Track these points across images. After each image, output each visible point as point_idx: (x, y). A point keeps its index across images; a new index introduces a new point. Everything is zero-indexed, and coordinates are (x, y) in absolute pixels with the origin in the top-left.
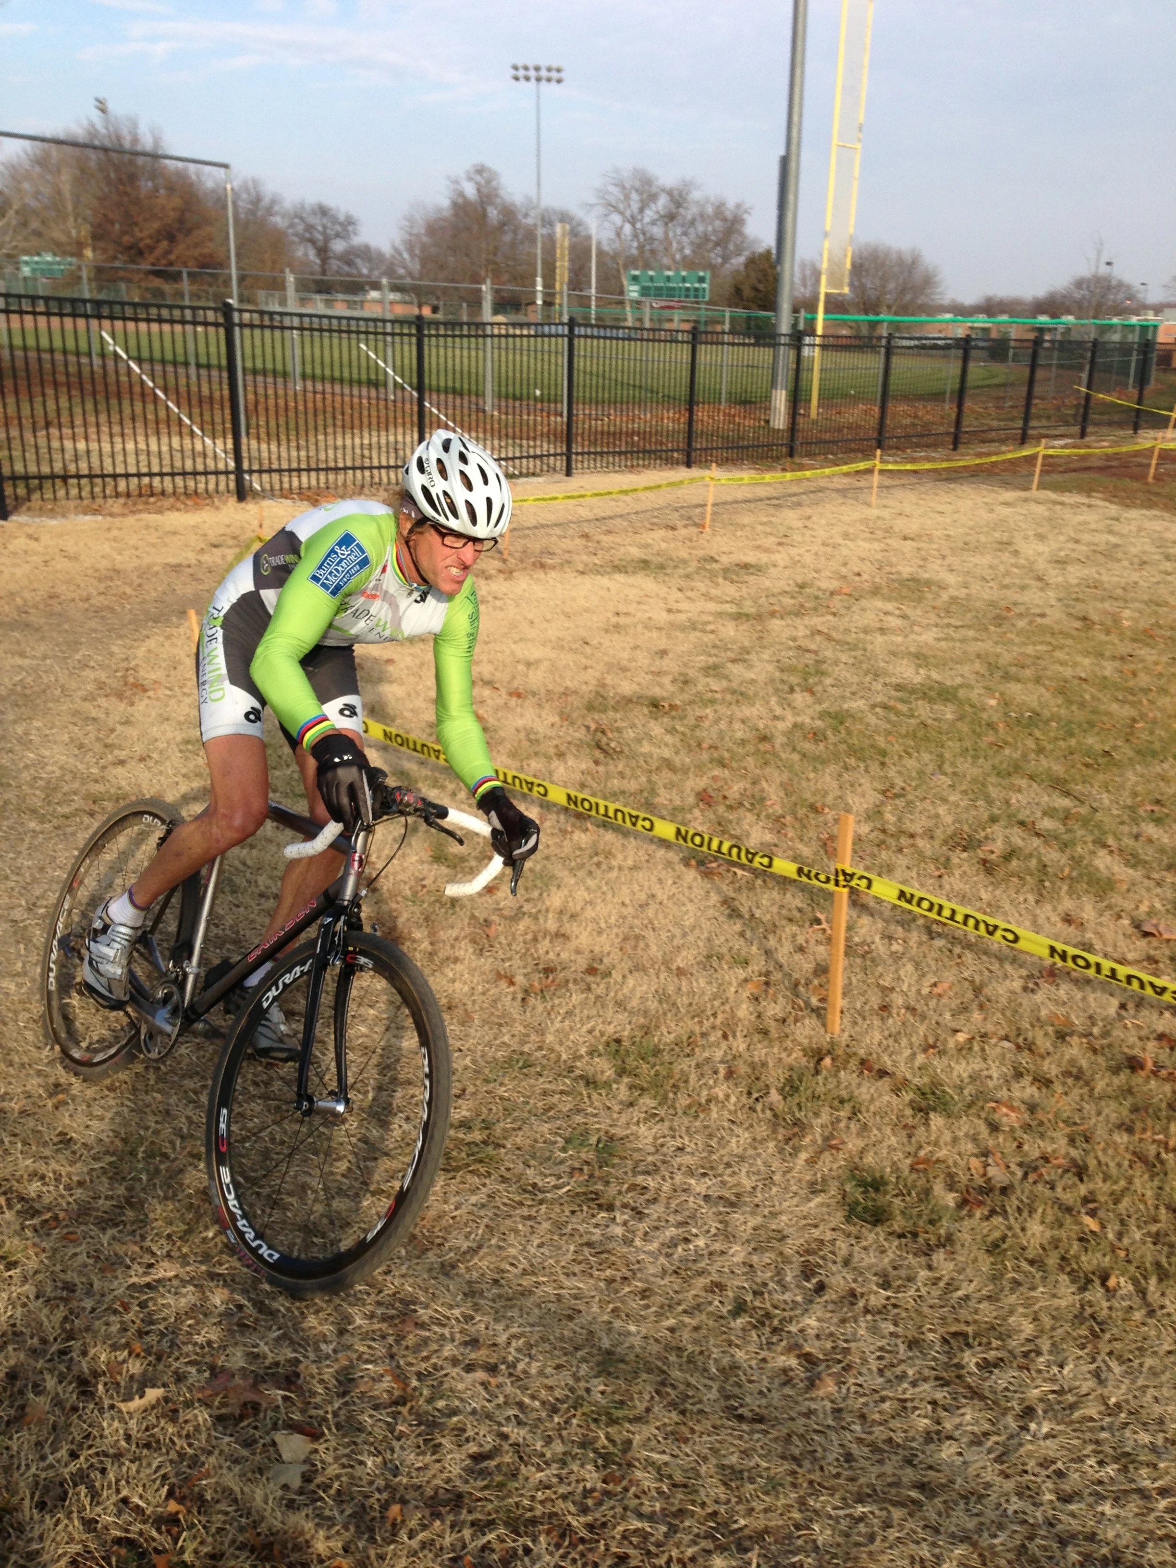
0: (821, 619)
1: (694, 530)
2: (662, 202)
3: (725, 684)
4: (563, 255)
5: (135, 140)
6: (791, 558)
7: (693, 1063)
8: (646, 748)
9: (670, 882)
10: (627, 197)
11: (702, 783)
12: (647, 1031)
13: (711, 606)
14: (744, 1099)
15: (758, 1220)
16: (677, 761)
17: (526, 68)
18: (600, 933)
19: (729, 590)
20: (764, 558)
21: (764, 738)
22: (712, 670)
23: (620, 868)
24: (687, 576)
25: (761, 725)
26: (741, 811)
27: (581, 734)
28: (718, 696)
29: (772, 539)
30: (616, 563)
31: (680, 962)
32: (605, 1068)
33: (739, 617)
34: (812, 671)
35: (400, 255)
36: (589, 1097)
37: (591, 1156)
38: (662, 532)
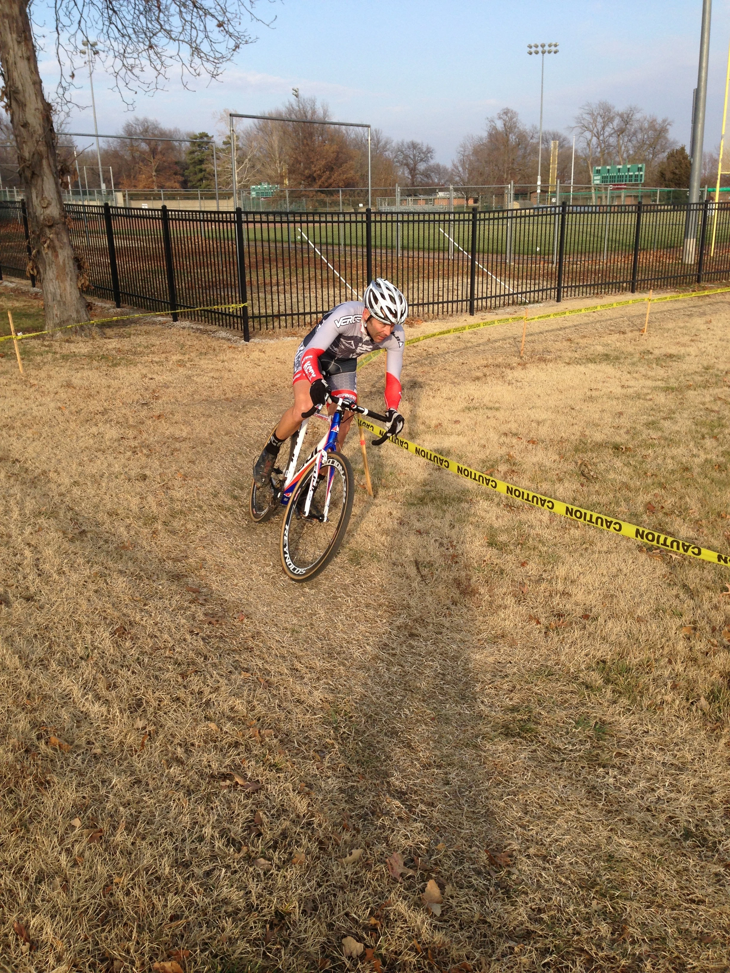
0: (720, 390)
1: (637, 333)
2: (617, 121)
3: (660, 434)
4: (554, 161)
5: (314, 112)
6: (700, 350)
7: (651, 678)
8: (612, 475)
9: (631, 561)
10: (595, 121)
11: (648, 498)
12: (621, 656)
13: (649, 383)
14: (684, 703)
15: (696, 780)
16: (632, 484)
17: (536, 46)
18: (589, 593)
19: (661, 372)
20: (682, 350)
21: (686, 469)
22: (651, 425)
23: (599, 552)
24: (633, 364)
25: (684, 461)
26: (673, 516)
27: (572, 466)
28: (656, 442)
29: (687, 338)
30: (589, 356)
31: (639, 613)
32: (596, 678)
33: (668, 390)
34: (716, 424)
35: (457, 169)
36: (589, 696)
37: (591, 733)
38: (617, 335)
